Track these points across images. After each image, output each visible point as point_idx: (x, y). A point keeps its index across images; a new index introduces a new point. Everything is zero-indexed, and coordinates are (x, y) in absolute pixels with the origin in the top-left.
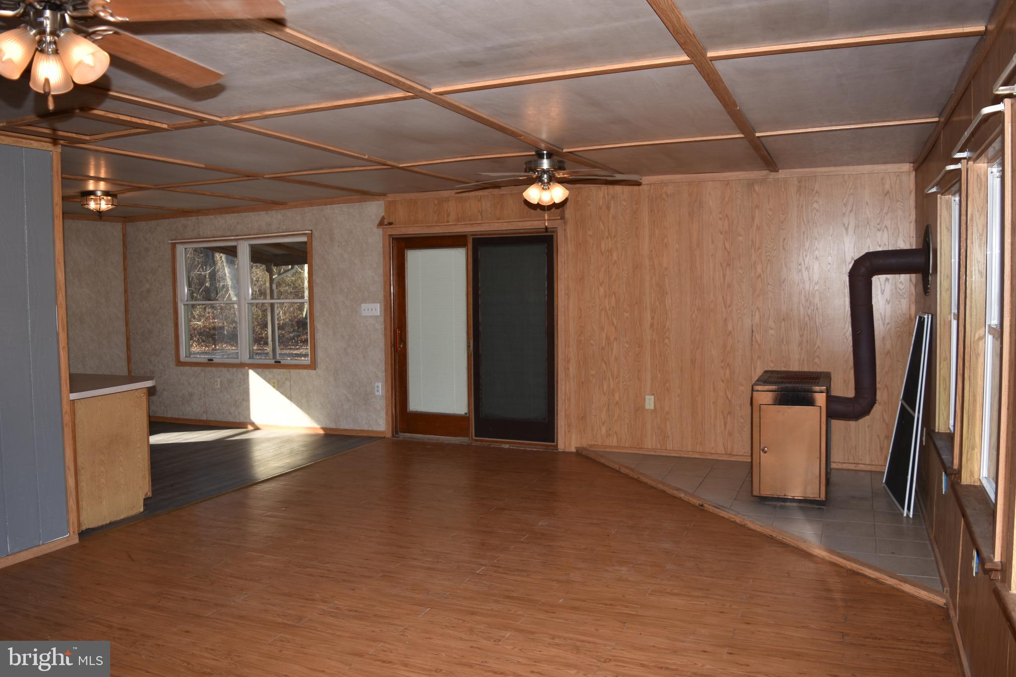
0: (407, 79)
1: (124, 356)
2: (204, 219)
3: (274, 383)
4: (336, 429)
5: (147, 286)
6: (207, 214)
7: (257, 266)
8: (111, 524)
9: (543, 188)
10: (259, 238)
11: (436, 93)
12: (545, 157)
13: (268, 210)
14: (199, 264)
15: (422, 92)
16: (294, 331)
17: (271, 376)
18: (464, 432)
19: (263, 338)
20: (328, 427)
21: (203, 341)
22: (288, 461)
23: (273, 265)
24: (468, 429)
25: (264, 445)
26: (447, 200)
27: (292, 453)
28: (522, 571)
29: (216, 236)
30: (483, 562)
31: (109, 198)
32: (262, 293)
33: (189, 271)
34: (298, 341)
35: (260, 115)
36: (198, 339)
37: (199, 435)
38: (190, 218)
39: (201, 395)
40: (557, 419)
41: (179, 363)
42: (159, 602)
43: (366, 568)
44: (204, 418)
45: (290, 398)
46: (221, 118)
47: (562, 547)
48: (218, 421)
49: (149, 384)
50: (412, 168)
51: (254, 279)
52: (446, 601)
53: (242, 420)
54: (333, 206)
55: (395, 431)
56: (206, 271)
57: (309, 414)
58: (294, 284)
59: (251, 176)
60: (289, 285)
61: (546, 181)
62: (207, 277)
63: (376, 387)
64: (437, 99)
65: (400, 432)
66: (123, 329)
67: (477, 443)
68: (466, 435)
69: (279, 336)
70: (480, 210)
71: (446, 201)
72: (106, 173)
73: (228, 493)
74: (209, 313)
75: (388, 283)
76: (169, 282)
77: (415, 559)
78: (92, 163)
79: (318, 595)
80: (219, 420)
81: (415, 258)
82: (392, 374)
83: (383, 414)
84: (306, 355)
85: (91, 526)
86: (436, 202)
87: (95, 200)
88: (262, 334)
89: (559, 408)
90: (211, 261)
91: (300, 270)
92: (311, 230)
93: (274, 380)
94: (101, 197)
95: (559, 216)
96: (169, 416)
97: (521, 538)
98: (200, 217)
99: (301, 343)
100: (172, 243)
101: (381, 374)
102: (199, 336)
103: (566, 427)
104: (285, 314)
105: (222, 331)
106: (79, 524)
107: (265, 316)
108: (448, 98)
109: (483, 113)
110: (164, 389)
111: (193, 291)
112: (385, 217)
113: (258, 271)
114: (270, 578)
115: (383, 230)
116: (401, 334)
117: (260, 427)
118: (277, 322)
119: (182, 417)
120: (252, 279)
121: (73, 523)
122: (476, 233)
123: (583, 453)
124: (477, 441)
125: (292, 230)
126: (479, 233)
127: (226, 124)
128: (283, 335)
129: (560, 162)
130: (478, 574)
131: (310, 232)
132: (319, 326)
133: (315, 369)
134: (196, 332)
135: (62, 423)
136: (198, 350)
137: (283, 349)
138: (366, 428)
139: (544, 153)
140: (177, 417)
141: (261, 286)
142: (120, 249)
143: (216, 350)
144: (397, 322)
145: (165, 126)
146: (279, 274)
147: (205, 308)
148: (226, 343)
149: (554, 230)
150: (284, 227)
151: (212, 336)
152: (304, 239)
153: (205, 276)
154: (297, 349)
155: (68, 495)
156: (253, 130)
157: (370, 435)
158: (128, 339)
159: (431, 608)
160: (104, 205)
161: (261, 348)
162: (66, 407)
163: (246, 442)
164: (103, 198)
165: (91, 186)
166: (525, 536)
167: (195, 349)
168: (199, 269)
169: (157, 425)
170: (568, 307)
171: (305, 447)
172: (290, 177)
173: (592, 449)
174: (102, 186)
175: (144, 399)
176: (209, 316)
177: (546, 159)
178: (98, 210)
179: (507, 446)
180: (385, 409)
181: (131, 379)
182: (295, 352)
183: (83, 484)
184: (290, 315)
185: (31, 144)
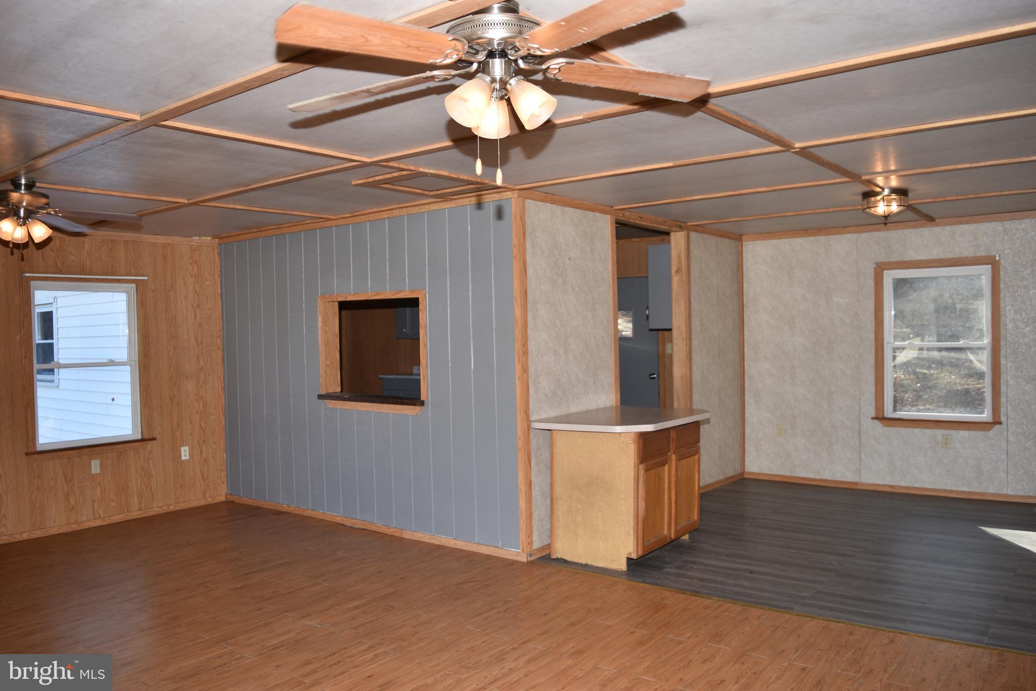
8: (586, 565)
121: (522, 542)
160: (895, 207)
164: (893, 198)
175: (633, 447)
185: (494, 197)
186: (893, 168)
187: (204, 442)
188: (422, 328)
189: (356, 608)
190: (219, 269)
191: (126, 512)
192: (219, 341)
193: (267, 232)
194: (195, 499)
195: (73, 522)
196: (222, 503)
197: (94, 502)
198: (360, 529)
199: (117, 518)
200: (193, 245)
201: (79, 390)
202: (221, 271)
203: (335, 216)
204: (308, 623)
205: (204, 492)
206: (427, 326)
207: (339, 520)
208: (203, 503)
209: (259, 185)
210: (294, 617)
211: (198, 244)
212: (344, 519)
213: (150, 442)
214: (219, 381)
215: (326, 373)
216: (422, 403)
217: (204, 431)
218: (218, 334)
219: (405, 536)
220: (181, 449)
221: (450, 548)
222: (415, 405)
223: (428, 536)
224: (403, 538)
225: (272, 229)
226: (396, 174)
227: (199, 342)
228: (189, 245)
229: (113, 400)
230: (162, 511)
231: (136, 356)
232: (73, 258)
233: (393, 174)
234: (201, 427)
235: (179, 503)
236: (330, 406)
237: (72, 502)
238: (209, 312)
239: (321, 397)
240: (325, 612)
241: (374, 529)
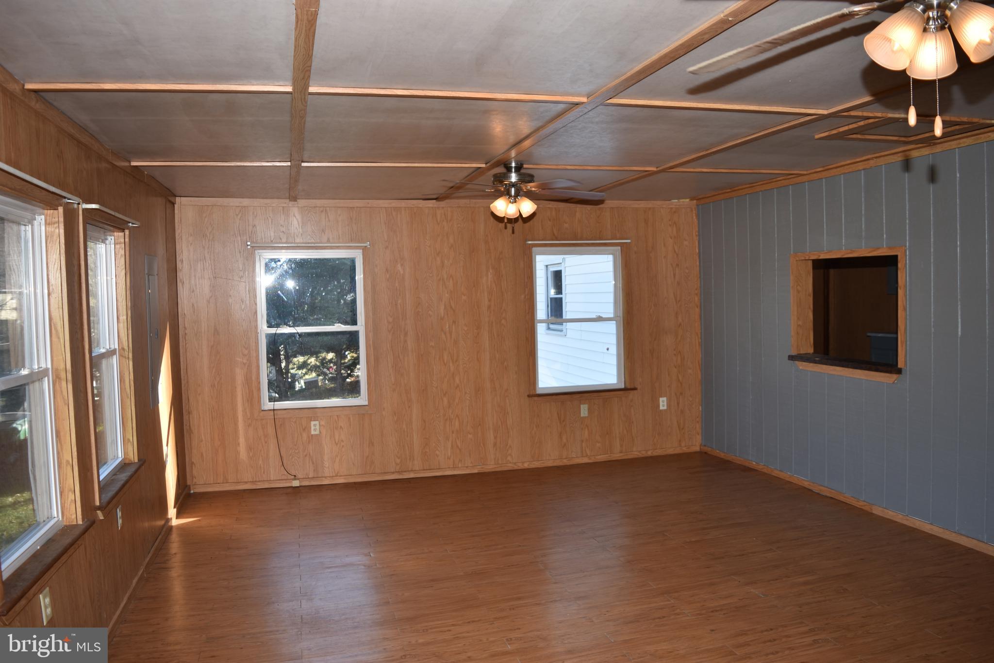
187: (681, 394)
188: (900, 289)
189: (806, 583)
190: (697, 229)
191: (609, 453)
192: (696, 299)
193: (741, 191)
194: (671, 447)
195: (564, 457)
196: (696, 453)
197: (582, 441)
198: (826, 497)
199: (601, 458)
200: (671, 208)
201: (581, 340)
202: (699, 232)
203: (807, 171)
204: (752, 590)
205: (680, 441)
206: (906, 286)
207: (806, 484)
208: (678, 451)
209: (719, 149)
210: (739, 582)
211: (677, 207)
212: (812, 484)
213: (632, 392)
214: (697, 338)
215: (798, 333)
216: (899, 371)
217: (681, 383)
218: (696, 292)
219: (874, 512)
220: (659, 399)
221: (924, 532)
222: (890, 372)
223: (901, 516)
224: (872, 513)
225: (742, 189)
226: (862, 123)
227: (678, 299)
228: (669, 208)
229: (608, 349)
230: (640, 455)
231: (620, 314)
232: (566, 225)
233: (858, 123)
234: (679, 380)
235: (656, 449)
236: (801, 368)
237: (564, 440)
238: (687, 271)
239: (792, 358)
240: (772, 582)
241: (842, 499)
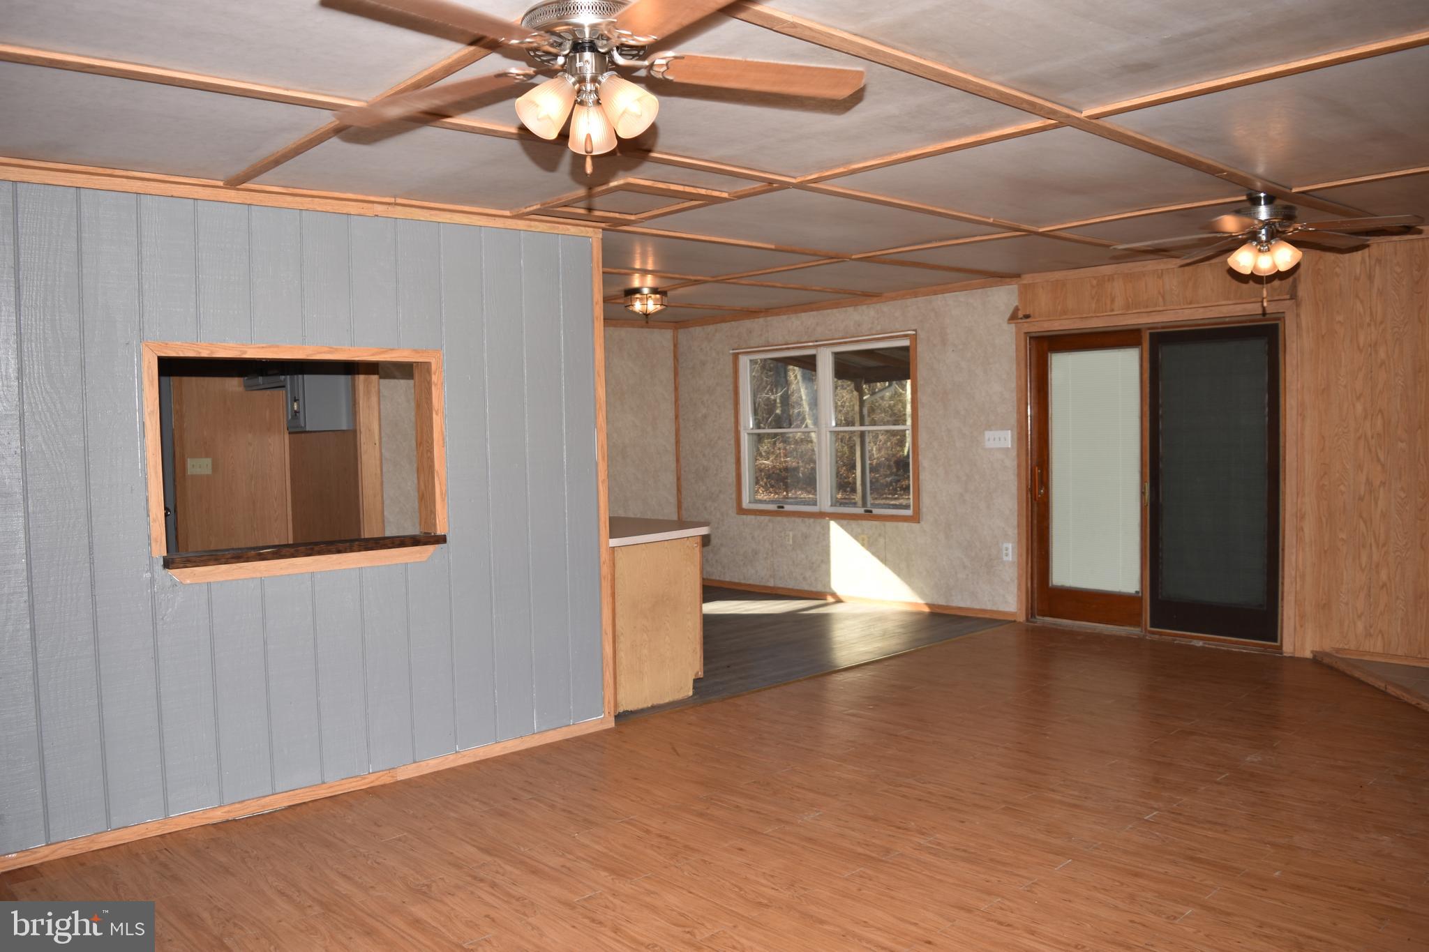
0: (1046, 100)
1: (673, 500)
2: (775, 321)
3: (863, 540)
4: (947, 606)
5: (704, 411)
6: (777, 314)
7: (842, 386)
8: (653, 707)
9: (1260, 251)
10: (845, 343)
11: (1090, 117)
12: (1263, 202)
13: (857, 305)
14: (768, 385)
15: (1068, 116)
16: (891, 474)
17: (859, 530)
18: (1134, 620)
19: (850, 483)
20: (936, 603)
21: (772, 486)
22: (879, 645)
23: (863, 382)
24: (1140, 614)
25: (848, 623)
26: (1111, 278)
27: (884, 635)
28: (1216, 823)
29: (790, 342)
30: (1155, 805)
31: (658, 296)
32: (850, 423)
33: (755, 395)
34: (896, 488)
35: (846, 170)
36: (766, 484)
37: (764, 605)
38: (756, 320)
39: (767, 554)
40: (1282, 607)
41: (741, 511)
42: (708, 808)
43: (982, 795)
44: (771, 584)
45: (884, 560)
46: (795, 178)
47: (1283, 796)
48: (789, 589)
49: (704, 531)
50: (1058, 233)
51: (839, 403)
52: (1097, 853)
53: (819, 588)
54: (946, 295)
55: (1031, 613)
56: (777, 393)
57: (909, 585)
58: (892, 410)
59: (835, 258)
60: (885, 411)
61: (1264, 238)
62: (778, 401)
63: (1004, 549)
64: (1092, 126)
65: (1038, 615)
66: (674, 466)
67: (1153, 636)
68: (1137, 624)
69: (871, 481)
70: (1162, 291)
71: (1109, 280)
72: (655, 263)
73: (800, 681)
74: (779, 449)
75: (1023, 402)
76: (730, 405)
77: (1053, 791)
78: (638, 250)
79: (913, 824)
80: (790, 587)
81: (1062, 366)
82: (1027, 531)
83: (1014, 588)
84: (907, 507)
85: (630, 708)
86: (1094, 282)
87: (641, 300)
88: (849, 478)
89: (1286, 588)
90: (783, 379)
91: (901, 390)
92: (915, 330)
93: (863, 536)
94: (648, 295)
95: (1288, 294)
96: (727, 580)
97: (1218, 777)
98: (769, 318)
99: (901, 490)
100: (734, 354)
101: (1013, 532)
102: (767, 478)
103: (1297, 618)
104: (879, 450)
105: (796, 473)
106: (616, 705)
107: (853, 453)
108: (1107, 122)
109: (1163, 142)
110: (722, 545)
111: (759, 420)
112: (1020, 307)
113: (844, 393)
114: (850, 794)
115: (1016, 326)
116: (1041, 475)
117: (843, 599)
118: (868, 462)
119: (743, 582)
120: (836, 403)
121: (609, 702)
122: (1155, 325)
123: (1324, 661)
124: (1153, 633)
125: (889, 331)
126: (1159, 325)
127: (801, 186)
128: (877, 480)
129: (1286, 207)
130: (1147, 820)
131: (914, 333)
132: (925, 462)
133: (919, 522)
134: (763, 474)
135: (600, 574)
136: (765, 497)
137: (876, 499)
138: (989, 607)
139: (1260, 197)
140: (737, 581)
141: (847, 413)
142: (670, 362)
143: (787, 498)
144: (1035, 457)
145: (725, 195)
146: (873, 393)
147: (775, 443)
148: (801, 489)
149: (1280, 317)
150: (879, 328)
151: (784, 480)
152: (906, 343)
153: (775, 400)
154: (896, 499)
155: (605, 665)
156: (835, 192)
157: (995, 616)
158: (678, 479)
159: (1073, 859)
160: (652, 306)
161: (847, 497)
162: (605, 556)
163: (825, 617)
164: (650, 297)
165: (636, 282)
166: (1225, 774)
167: (762, 496)
168: (768, 391)
169: (712, 591)
170: (1302, 434)
171: (904, 628)
172: (885, 257)
173: (1340, 656)
174: (650, 281)
175: (697, 550)
176: (780, 453)
177: (1265, 204)
178: (645, 312)
179: (1200, 644)
180: (1016, 581)
181: (681, 524)
182: (893, 502)
183: (621, 655)
184: (886, 452)
185: (568, 230)
186: (650, 267)
207: (219, 815)
216: (441, 541)
236: (187, 581)
